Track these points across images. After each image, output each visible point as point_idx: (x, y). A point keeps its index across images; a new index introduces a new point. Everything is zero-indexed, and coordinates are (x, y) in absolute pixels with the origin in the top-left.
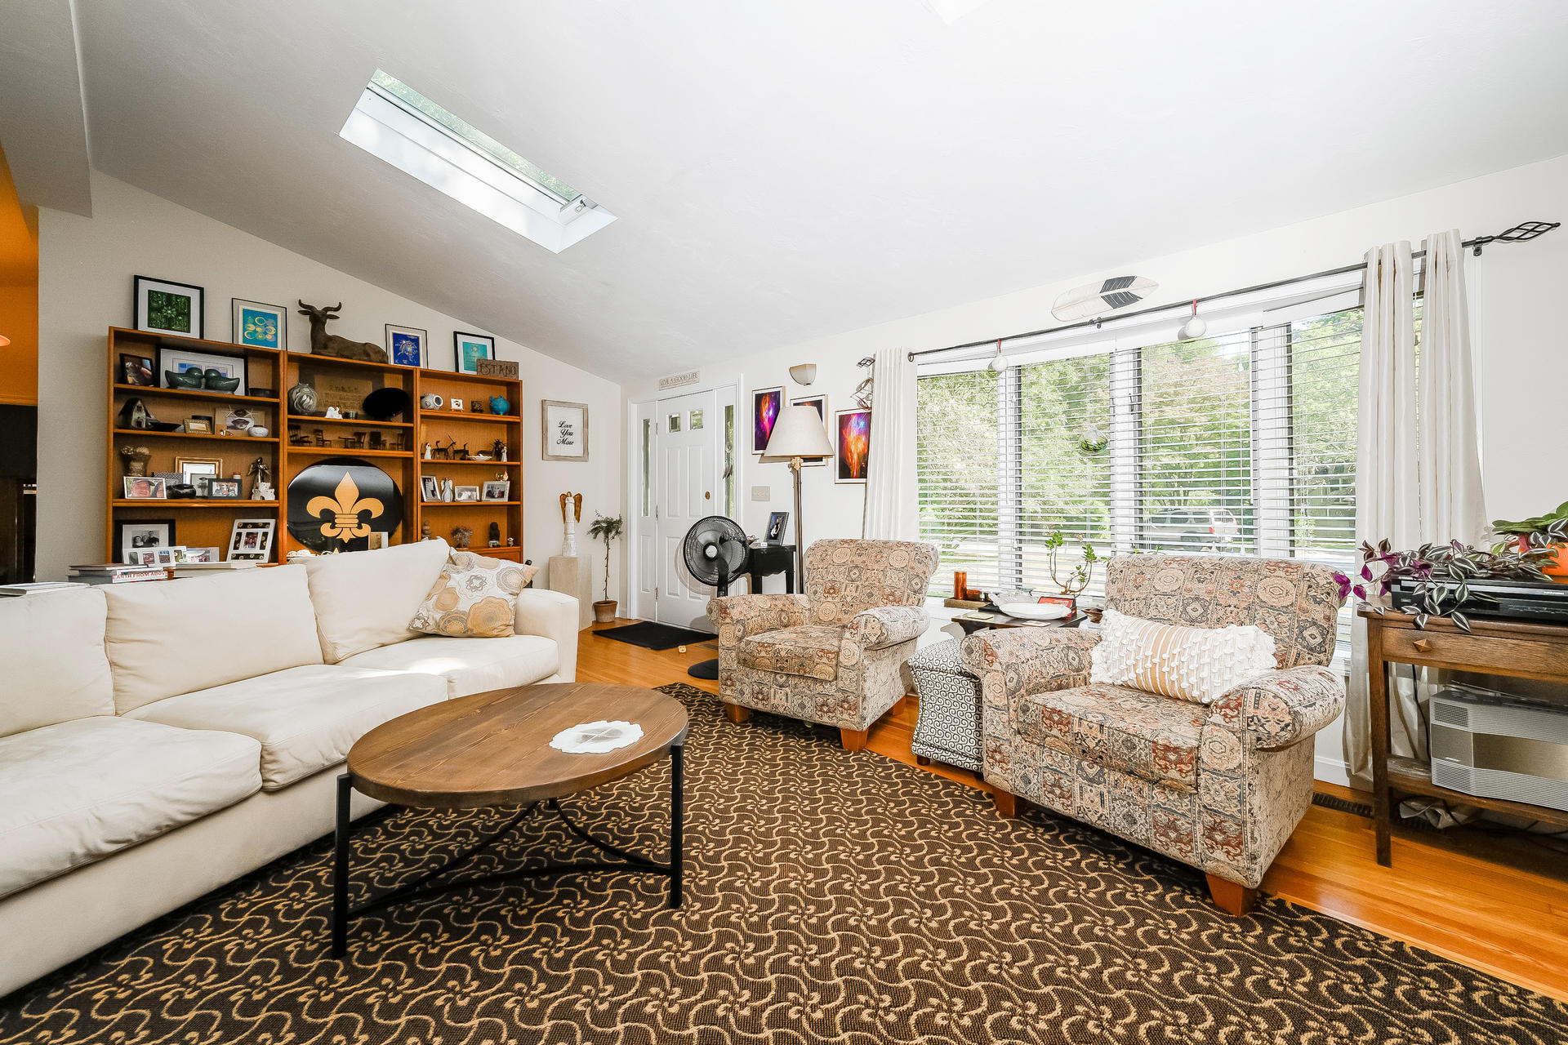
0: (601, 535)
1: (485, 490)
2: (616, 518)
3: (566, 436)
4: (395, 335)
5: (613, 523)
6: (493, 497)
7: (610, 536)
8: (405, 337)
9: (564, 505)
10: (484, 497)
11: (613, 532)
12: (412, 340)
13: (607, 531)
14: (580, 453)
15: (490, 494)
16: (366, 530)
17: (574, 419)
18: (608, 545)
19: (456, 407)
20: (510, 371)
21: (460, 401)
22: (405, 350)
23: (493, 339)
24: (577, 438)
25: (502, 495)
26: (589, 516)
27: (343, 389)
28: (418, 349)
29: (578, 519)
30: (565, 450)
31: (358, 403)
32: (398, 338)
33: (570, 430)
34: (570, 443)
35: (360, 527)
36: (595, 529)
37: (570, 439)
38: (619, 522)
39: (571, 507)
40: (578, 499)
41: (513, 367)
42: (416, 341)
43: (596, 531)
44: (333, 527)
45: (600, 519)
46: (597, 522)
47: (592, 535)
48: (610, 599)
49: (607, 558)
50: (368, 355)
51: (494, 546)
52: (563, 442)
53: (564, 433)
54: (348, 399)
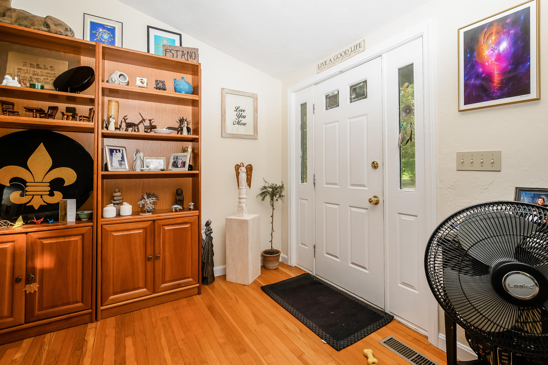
0: (268, 198)
1: (172, 161)
2: (279, 184)
3: (240, 119)
4: (92, 24)
5: (276, 189)
6: (177, 167)
7: (275, 198)
8: (103, 26)
9: (238, 174)
10: (170, 167)
11: (277, 196)
12: (108, 29)
13: (273, 195)
14: (251, 133)
15: (175, 165)
16: (58, 197)
17: (246, 104)
18: (273, 206)
19: (141, 84)
20: (191, 56)
21: (145, 80)
22: (102, 37)
23: (180, 35)
24: (249, 120)
25: (184, 164)
26: (258, 183)
27: (38, 66)
28: (114, 37)
29: (249, 185)
30: (241, 130)
31: (51, 79)
32: (94, 26)
33: (244, 114)
34: (244, 124)
35: (51, 194)
36: (263, 193)
37: (243, 121)
38: (282, 187)
39: (243, 176)
40: (250, 169)
41: (193, 53)
42: (112, 30)
43: (263, 194)
44: (22, 195)
45: (266, 185)
46: (265, 188)
47: (260, 198)
48: (275, 248)
49: (272, 216)
50: (48, 26)
51: (176, 211)
52: (239, 123)
53: (239, 116)
54: (42, 75)
